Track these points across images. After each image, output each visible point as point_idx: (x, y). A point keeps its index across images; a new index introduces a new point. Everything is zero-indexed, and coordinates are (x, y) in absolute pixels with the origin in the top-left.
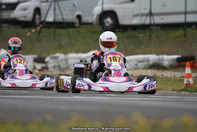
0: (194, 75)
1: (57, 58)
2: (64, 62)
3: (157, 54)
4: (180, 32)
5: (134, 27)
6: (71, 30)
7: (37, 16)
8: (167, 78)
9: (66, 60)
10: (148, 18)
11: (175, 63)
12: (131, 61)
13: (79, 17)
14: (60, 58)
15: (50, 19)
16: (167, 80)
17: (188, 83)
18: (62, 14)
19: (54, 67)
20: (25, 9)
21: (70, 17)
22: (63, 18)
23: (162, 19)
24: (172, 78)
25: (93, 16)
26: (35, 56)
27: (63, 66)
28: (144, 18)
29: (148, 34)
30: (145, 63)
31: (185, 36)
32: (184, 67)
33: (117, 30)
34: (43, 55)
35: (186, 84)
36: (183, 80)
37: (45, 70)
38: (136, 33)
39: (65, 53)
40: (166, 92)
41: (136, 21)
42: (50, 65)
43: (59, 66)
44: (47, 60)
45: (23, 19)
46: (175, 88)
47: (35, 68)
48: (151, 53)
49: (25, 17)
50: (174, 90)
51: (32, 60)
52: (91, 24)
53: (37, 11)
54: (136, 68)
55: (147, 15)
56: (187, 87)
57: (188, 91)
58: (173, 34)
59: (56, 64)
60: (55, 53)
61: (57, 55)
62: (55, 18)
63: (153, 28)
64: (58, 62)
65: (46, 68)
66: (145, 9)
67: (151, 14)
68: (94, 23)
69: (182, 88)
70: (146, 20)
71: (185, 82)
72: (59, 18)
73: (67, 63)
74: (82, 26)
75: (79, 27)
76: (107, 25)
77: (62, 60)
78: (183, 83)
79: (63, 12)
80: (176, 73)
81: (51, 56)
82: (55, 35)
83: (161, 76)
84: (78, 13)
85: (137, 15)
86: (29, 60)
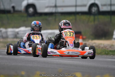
1: (1, 31)
5: (46, 14)
21: (8, 7)
23: (62, 9)
38: (47, 17)
39: (6, 28)
41: (47, 10)
43: (2, 36)
55: (53, 7)
59: (0, 35)
61: (1, 29)
64: (2, 34)
67: (56, 6)
72: (2, 8)
73: (7, 34)
75: (13, 13)
77: (4, 32)
84: (13, 5)
85: (47, 7)
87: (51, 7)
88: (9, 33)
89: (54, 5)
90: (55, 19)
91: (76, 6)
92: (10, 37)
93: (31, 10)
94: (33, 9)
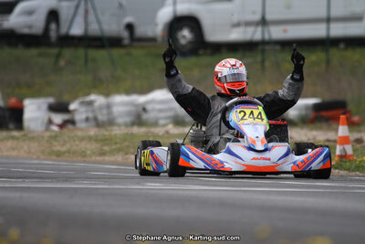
1: (91, 103)
2: (105, 111)
4: (317, 56)
6: (116, 52)
7: (53, 26)
9: (109, 107)
10: (259, 29)
11: (311, 114)
13: (130, 27)
14: (97, 104)
15: (77, 30)
17: (344, 154)
18: (99, 22)
19: (87, 119)
20: (30, 12)
21: (113, 27)
22: (101, 30)
23: (285, 31)
25: (156, 25)
26: (51, 100)
27: (102, 117)
28: (251, 29)
29: (259, 59)
31: (328, 62)
33: (201, 52)
34: (65, 98)
35: (341, 157)
36: (335, 148)
37: (70, 126)
39: (107, 95)
41: (236, 35)
42: (79, 117)
43: (95, 119)
44: (72, 107)
45: (26, 31)
47: (50, 122)
49: (30, 27)
51: (45, 107)
52: (153, 40)
53: (53, 15)
55: (256, 24)
56: (341, 161)
57: (345, 169)
59: (91, 115)
60: (88, 94)
61: (92, 97)
62: (86, 30)
63: (267, 48)
64: (93, 111)
65: (72, 122)
66: (254, 13)
67: (263, 22)
68: (159, 39)
69: (333, 163)
70: (254, 33)
71: (338, 153)
72: (94, 29)
73: (110, 113)
74: (135, 44)
75: (130, 46)
76: (183, 42)
77: (101, 108)
79: (101, 18)
80: (314, 133)
81: (81, 100)
82: (86, 61)
84: (128, 19)
85: (237, 25)
86: (39, 108)
87: (248, 24)
88: (117, 110)
89: (258, 17)
90: (263, 62)
91: (328, 20)
92: (120, 120)
93: (186, 35)
94: (192, 30)
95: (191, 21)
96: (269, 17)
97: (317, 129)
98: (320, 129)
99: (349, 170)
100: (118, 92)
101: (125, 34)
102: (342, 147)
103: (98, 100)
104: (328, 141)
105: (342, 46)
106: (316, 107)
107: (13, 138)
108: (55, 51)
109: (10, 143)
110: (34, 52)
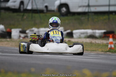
0: (114, 42)
1: (33, 31)
3: (92, 29)
4: (106, 17)
5: (79, 14)
6: (42, 15)
7: (22, 6)
8: (98, 44)
9: (39, 32)
11: (103, 35)
12: (77, 33)
13: (46, 7)
15: (29, 8)
16: (99, 45)
17: (111, 47)
18: (36, 5)
20: (15, 2)
21: (40, 6)
22: (37, 7)
23: (96, 9)
24: (101, 44)
25: (54, 6)
26: (20, 29)
30: (85, 35)
31: (109, 19)
32: (108, 37)
33: (69, 15)
34: (25, 29)
35: (110, 48)
36: (108, 46)
37: (26, 38)
38: (80, 17)
39: (38, 28)
40: (98, 52)
41: (80, 10)
42: (29, 35)
44: (27, 32)
45: (13, 7)
46: (103, 50)
47: (20, 36)
48: (88, 28)
49: (14, 6)
50: (102, 51)
51: (18, 32)
52: (53, 11)
53: (22, 3)
54: (80, 38)
55: (86, 6)
56: (110, 49)
57: (111, 52)
58: (102, 18)
60: (32, 28)
61: (34, 29)
62: (32, 7)
63: (90, 14)
66: (86, 3)
67: (89, 6)
68: (55, 11)
69: (107, 50)
70: (86, 9)
72: (35, 7)
75: (46, 13)
76: (63, 12)
78: (108, 47)
79: (37, 4)
81: (30, 29)
82: (32, 17)
83: (95, 43)
84: (46, 4)
85: (80, 7)
86: (16, 32)
87: (84, 6)
88: (41, 33)
89: (87, 4)
90: (88, 19)
91: (109, 6)
93: (64, 10)
94: (66, 8)
95: (66, 5)
96: (90, 4)
97: (104, 40)
98: (105, 40)
99: (112, 52)
100: (42, 27)
101: (45, 9)
102: (110, 45)
103: (35, 30)
104: (107, 43)
105: (114, 14)
106: (105, 33)
107: (7, 41)
108: (22, 14)
109: (6, 43)
110: (15, 14)
